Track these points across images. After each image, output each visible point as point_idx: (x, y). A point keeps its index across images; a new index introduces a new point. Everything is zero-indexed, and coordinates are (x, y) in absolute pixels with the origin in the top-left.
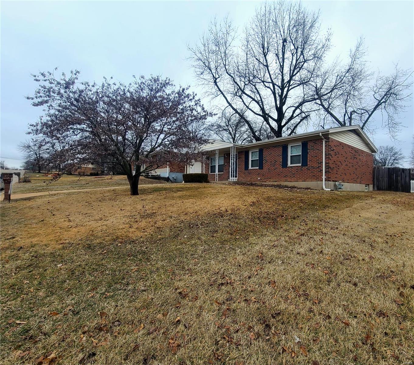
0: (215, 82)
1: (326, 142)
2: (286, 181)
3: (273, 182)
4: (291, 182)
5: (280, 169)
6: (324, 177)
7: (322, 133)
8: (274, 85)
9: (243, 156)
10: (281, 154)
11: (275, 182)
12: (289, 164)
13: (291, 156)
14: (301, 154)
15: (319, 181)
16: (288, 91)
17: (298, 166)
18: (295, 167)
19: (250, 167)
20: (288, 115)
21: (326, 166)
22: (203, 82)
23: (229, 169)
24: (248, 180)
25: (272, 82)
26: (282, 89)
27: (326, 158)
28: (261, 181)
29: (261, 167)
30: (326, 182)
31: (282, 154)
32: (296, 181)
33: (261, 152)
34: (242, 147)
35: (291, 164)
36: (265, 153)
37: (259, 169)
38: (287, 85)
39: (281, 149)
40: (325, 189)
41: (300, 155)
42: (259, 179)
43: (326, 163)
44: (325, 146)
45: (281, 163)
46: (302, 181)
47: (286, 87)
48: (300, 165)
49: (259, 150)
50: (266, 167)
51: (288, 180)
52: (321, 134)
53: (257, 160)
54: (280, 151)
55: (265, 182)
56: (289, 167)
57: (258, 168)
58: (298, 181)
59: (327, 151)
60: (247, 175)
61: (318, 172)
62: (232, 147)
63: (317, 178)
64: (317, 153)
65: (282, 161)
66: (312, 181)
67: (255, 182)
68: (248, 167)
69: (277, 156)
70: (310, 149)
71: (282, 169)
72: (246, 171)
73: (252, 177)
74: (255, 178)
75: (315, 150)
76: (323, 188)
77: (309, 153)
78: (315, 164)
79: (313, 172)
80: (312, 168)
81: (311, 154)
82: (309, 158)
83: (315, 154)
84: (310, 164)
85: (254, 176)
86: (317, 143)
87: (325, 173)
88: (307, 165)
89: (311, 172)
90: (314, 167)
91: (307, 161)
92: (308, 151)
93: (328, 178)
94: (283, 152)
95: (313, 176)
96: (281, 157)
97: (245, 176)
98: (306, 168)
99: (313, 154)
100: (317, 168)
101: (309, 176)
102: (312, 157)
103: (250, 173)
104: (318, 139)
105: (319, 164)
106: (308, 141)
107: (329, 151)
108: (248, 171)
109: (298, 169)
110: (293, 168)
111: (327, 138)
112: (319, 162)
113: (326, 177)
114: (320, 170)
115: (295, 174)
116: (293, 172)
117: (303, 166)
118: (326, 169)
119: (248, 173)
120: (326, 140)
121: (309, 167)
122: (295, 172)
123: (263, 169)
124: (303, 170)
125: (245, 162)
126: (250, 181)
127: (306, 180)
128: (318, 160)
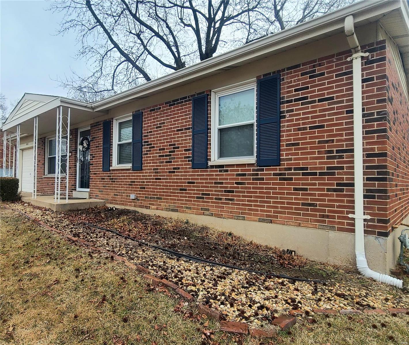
0: (88, 5)
1: (366, 62)
2: (204, 211)
3: (167, 210)
4: (219, 216)
5: (186, 172)
6: (359, 215)
7: (355, 16)
8: (195, 11)
9: (100, 135)
10: (189, 124)
11: (173, 210)
12: (215, 159)
13: (221, 131)
14: (253, 120)
15: (332, 228)
17: (244, 165)
18: (232, 166)
19: (115, 164)
21: (367, 169)
23: (76, 166)
24: (110, 197)
25: (192, 7)
26: (211, 20)
27: (367, 133)
28: (138, 203)
29: (138, 167)
30: (371, 238)
31: (193, 124)
32: (237, 218)
33: (137, 122)
34: (92, 108)
35: (221, 155)
36: (148, 123)
37: (134, 169)
39: (189, 107)
40: (369, 273)
41: (252, 125)
42: (133, 196)
43: (368, 155)
44: (364, 81)
45: (189, 154)
46: (260, 221)
48: (252, 159)
49: (134, 116)
50: (148, 164)
51: (213, 210)
52: (349, 23)
53: (129, 144)
54: (185, 117)
55: (147, 207)
56: (212, 167)
57: (129, 166)
58: (244, 219)
59: (372, 103)
60: (108, 184)
61: (328, 190)
62: (59, 107)
63: (323, 216)
64: (324, 116)
65: (193, 146)
66: (299, 225)
67: (123, 204)
68: (110, 164)
69: (178, 131)
70: (291, 101)
71: (192, 172)
72: (106, 174)
73: (117, 190)
74: (124, 193)
75: (314, 102)
76: (355, 264)
77: (287, 115)
78: (311, 158)
79: (306, 190)
80: (298, 174)
81: (297, 120)
82: (288, 136)
83: (312, 117)
84: (290, 159)
85: (122, 187)
86: (323, 74)
87: (365, 197)
88: (277, 162)
89: (295, 189)
90: (307, 169)
91: (280, 146)
92: (284, 108)
93: (379, 221)
94: (194, 117)
95: (303, 204)
96: (189, 133)
97: (104, 186)
98: (275, 174)
99: (303, 119)
100: (321, 174)
101: (288, 203)
102: (299, 129)
103: (113, 179)
104: (333, 56)
105: (334, 157)
106: (283, 70)
107: (384, 101)
108: (110, 174)
109: (244, 175)
110: (227, 171)
111: (372, 44)
112: (331, 152)
113: (368, 217)
114: (338, 184)
115: (233, 192)
116: (226, 183)
117: (261, 163)
118: (368, 179)
119: (110, 179)
120: (367, 54)
121: (286, 169)
122: (235, 185)
123: (142, 170)
124: (262, 179)
125: (104, 148)
126: (114, 200)
127: (277, 217)
128: (327, 142)
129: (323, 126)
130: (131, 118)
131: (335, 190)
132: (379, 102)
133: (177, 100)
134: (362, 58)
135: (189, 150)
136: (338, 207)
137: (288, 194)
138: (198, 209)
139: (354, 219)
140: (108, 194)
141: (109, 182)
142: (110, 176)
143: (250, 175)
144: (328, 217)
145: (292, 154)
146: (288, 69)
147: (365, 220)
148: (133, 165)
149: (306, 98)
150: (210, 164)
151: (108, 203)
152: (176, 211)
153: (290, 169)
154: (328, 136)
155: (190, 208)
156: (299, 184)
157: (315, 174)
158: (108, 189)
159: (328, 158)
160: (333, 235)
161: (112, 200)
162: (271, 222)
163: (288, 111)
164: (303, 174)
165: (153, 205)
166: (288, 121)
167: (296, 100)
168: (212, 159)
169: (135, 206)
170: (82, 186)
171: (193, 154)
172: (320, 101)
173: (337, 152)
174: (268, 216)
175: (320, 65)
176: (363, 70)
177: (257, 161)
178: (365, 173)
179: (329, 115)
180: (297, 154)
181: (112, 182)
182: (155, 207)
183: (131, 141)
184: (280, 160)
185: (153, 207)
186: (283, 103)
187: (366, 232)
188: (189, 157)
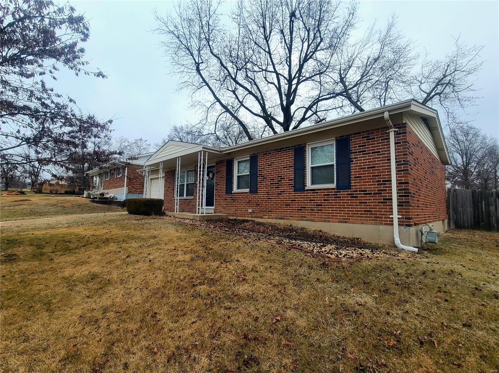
0: (198, 70)
1: (397, 134)
2: (302, 218)
3: (276, 218)
4: (313, 221)
5: (290, 194)
6: (396, 216)
7: (389, 111)
8: (278, 74)
9: (224, 169)
10: (292, 164)
11: (280, 219)
12: (309, 185)
13: (312, 168)
14: (334, 163)
15: (381, 224)
16: (298, 83)
17: (328, 189)
18: (321, 189)
19: (235, 189)
20: (298, 116)
21: (399, 190)
22: (182, 69)
24: (231, 212)
25: (275, 72)
26: (290, 81)
27: (398, 171)
28: (254, 215)
29: (254, 190)
30: (402, 228)
31: (295, 164)
32: (325, 221)
33: (253, 161)
34: (221, 152)
35: (313, 183)
36: (261, 163)
37: (251, 192)
38: (297, 75)
39: (291, 153)
40: (401, 246)
41: (333, 165)
42: (250, 211)
43: (399, 183)
44: (396, 143)
45: (292, 182)
46: (339, 222)
47: (294, 78)
48: (334, 186)
49: (251, 157)
50: (262, 189)
51: (309, 217)
52: (386, 115)
53: (248, 175)
54: (288, 159)
55: (261, 218)
56: (308, 190)
57: (247, 190)
58: (329, 221)
59: (400, 155)
60: (230, 203)
61: (379, 203)
62: (201, 151)
63: (376, 217)
64: (375, 161)
65: (295, 177)
66: (363, 223)
67: (242, 216)
68: (232, 189)
69: (283, 168)
70: (356, 152)
71: (294, 193)
72: (228, 196)
73: (237, 206)
74: (243, 208)
75: (370, 153)
76: (394, 243)
77: (354, 160)
78: (369, 185)
79: (366, 203)
80: (362, 194)
81: (360, 163)
82: (355, 172)
83: (369, 162)
84: (357, 186)
85: (241, 205)
86: (374, 138)
87: (398, 205)
88: (349, 187)
89: (360, 203)
90: (366, 191)
91: (350, 178)
92: (353, 156)
93: (406, 218)
94: (295, 160)
95: (365, 211)
96: (292, 169)
97: (226, 205)
98: (347, 194)
99: (363, 163)
100: (374, 194)
101: (356, 211)
102: (361, 169)
103: (234, 199)
104: (379, 129)
105: (381, 184)
106: (351, 135)
107: (406, 154)
108: (232, 196)
109: (329, 195)
110: (318, 193)
111: (400, 124)
112: (380, 181)
113: (400, 217)
114: (384, 199)
115: (321, 205)
116: (317, 200)
117: (339, 187)
118: (399, 196)
119: (232, 199)
120: (397, 129)
121: (354, 191)
122: (323, 201)
123: (257, 193)
124: (340, 197)
125: (227, 179)
126: (235, 214)
127: (349, 219)
128: (377, 176)
129: (375, 167)
130: (249, 158)
131: (382, 202)
132: (404, 155)
133: (284, 148)
134: (395, 131)
135: (292, 180)
136: (384, 212)
137: (355, 205)
138: (298, 217)
139: (392, 218)
140: (230, 210)
141: (231, 201)
142: (232, 197)
143: (332, 195)
144: (379, 217)
145: (357, 183)
146: (354, 134)
147: (398, 218)
148: (250, 189)
149: (365, 151)
150: (306, 188)
151: (230, 216)
152: (283, 219)
153: (357, 191)
154: (378, 173)
155: (293, 217)
156: (362, 200)
157: (371, 194)
158: (230, 206)
159: (378, 184)
160: (381, 227)
161: (233, 214)
162: (346, 222)
163: (355, 158)
164: (364, 194)
165: (266, 215)
166: (355, 164)
167: (359, 152)
168: (307, 186)
169: (252, 217)
170: (207, 205)
171: (294, 182)
172: (372, 153)
173: (383, 181)
174: (343, 219)
175: (372, 133)
176: (395, 138)
177: (337, 187)
178: (397, 193)
179: (378, 161)
180: (361, 182)
181: (233, 201)
182: (267, 217)
183: (248, 173)
184: (351, 186)
185: (266, 217)
186: (352, 153)
187: (399, 225)
188: (291, 184)
